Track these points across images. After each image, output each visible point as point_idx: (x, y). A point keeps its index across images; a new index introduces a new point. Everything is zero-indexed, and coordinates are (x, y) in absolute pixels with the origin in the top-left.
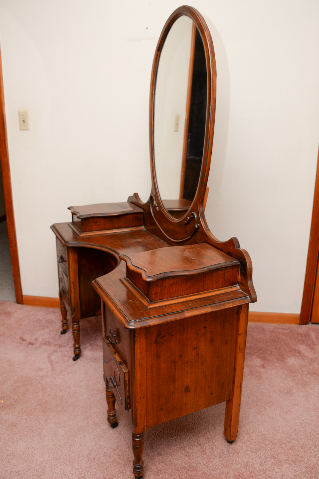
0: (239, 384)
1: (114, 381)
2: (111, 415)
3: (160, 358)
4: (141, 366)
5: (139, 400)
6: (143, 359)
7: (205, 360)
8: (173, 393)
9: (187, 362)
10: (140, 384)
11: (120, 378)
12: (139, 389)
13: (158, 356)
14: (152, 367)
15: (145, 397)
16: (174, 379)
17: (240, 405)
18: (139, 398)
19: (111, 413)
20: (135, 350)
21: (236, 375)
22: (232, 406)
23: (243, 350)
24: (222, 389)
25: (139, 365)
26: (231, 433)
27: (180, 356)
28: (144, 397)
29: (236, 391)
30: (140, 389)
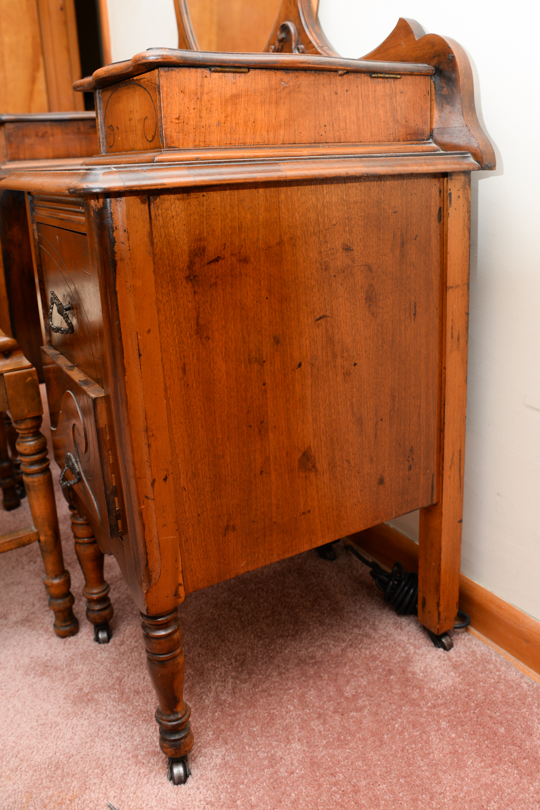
0: (457, 455)
1: (76, 461)
2: (95, 597)
3: (208, 338)
4: (142, 357)
5: (149, 491)
6: (149, 331)
7: (355, 364)
8: (262, 472)
9: (300, 365)
10: (147, 430)
11: (86, 435)
12: (145, 448)
13: (201, 330)
14: (184, 370)
15: (170, 478)
16: (262, 422)
17: (461, 521)
18: (149, 483)
19: (95, 591)
20: (119, 296)
21: (446, 422)
22: (441, 523)
23: (462, 341)
24: (410, 468)
25: (137, 356)
26: (441, 609)
27: (277, 341)
28: (165, 479)
29: (450, 477)
30: (149, 446)
